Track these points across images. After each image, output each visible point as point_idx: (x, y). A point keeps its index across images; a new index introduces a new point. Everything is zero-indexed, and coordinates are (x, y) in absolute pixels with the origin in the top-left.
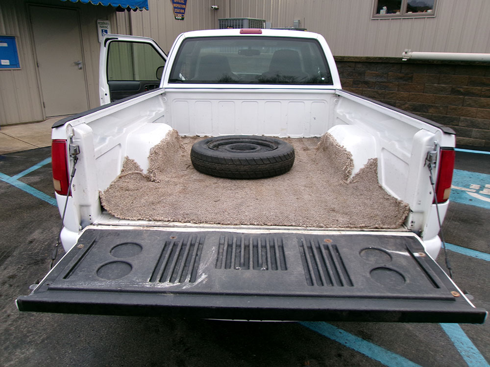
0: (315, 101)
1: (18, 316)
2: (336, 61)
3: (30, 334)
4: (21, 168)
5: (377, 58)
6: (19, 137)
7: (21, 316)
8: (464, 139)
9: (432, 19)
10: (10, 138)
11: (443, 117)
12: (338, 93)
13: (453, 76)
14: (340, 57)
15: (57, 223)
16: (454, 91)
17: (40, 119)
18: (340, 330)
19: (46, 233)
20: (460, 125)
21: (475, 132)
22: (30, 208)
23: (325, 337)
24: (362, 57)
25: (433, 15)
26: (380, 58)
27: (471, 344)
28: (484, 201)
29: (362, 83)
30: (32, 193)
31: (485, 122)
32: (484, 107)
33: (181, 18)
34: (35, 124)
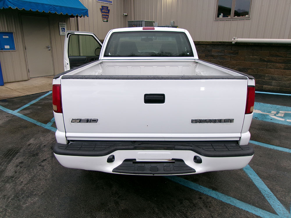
0: (184, 66)
1: (27, 182)
2: (195, 44)
3: (35, 191)
4: (18, 106)
5: (218, 42)
6: (15, 89)
7: (29, 182)
8: (268, 87)
9: (249, 20)
10: (10, 90)
11: (256, 75)
12: (196, 61)
13: (260, 52)
14: (198, 41)
15: (42, 135)
16: (262, 60)
17: (26, 79)
18: (201, 186)
19: (37, 140)
20: (265, 79)
21: (274, 83)
22: (26, 127)
23: (193, 189)
24: (209, 42)
25: (249, 18)
26: (220, 42)
27: (269, 191)
28: (278, 120)
29: (210, 56)
30: (26, 119)
31: (279, 77)
32: (278, 68)
33: (106, 21)
34: (24, 82)
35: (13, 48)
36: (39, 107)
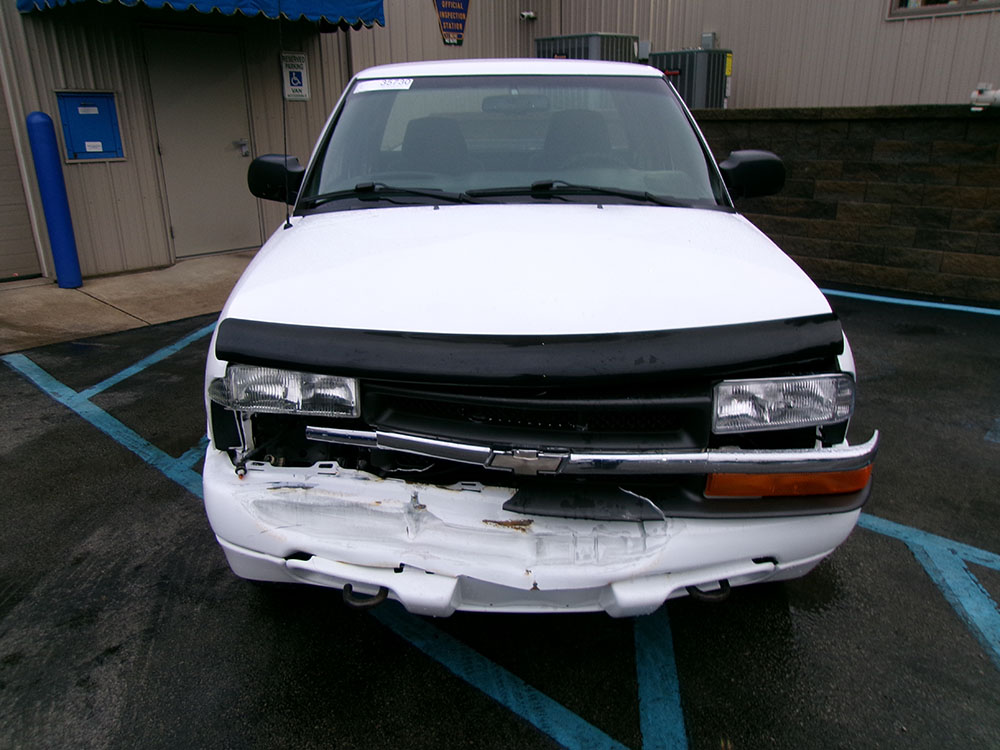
6: (115, 302)
15: (147, 510)
17: (164, 261)
19: (117, 538)
22: (98, 469)
29: (865, 169)
33: (456, 41)
34: (154, 272)
35: (113, 150)
36: (175, 379)
